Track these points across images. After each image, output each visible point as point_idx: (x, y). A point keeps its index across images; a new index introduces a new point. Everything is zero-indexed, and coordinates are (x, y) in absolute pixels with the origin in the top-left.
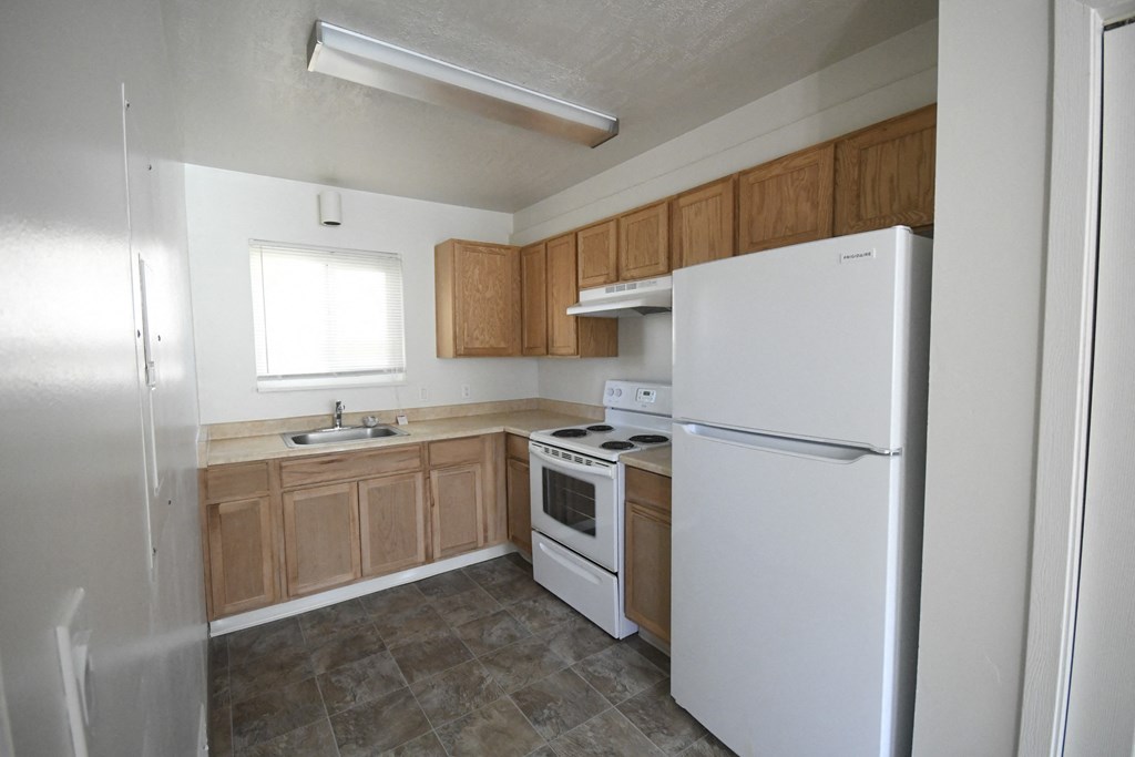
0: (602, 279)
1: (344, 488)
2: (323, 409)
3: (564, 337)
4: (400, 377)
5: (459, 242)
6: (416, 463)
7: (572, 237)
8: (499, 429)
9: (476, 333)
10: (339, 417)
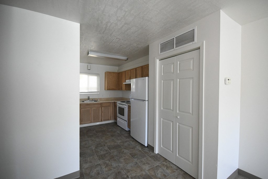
0: (128, 79)
1: (89, 109)
2: (87, 98)
3: (124, 87)
4: (99, 93)
5: (108, 72)
6: (100, 106)
7: (125, 72)
8: (113, 101)
9: (111, 86)
10: (89, 99)
